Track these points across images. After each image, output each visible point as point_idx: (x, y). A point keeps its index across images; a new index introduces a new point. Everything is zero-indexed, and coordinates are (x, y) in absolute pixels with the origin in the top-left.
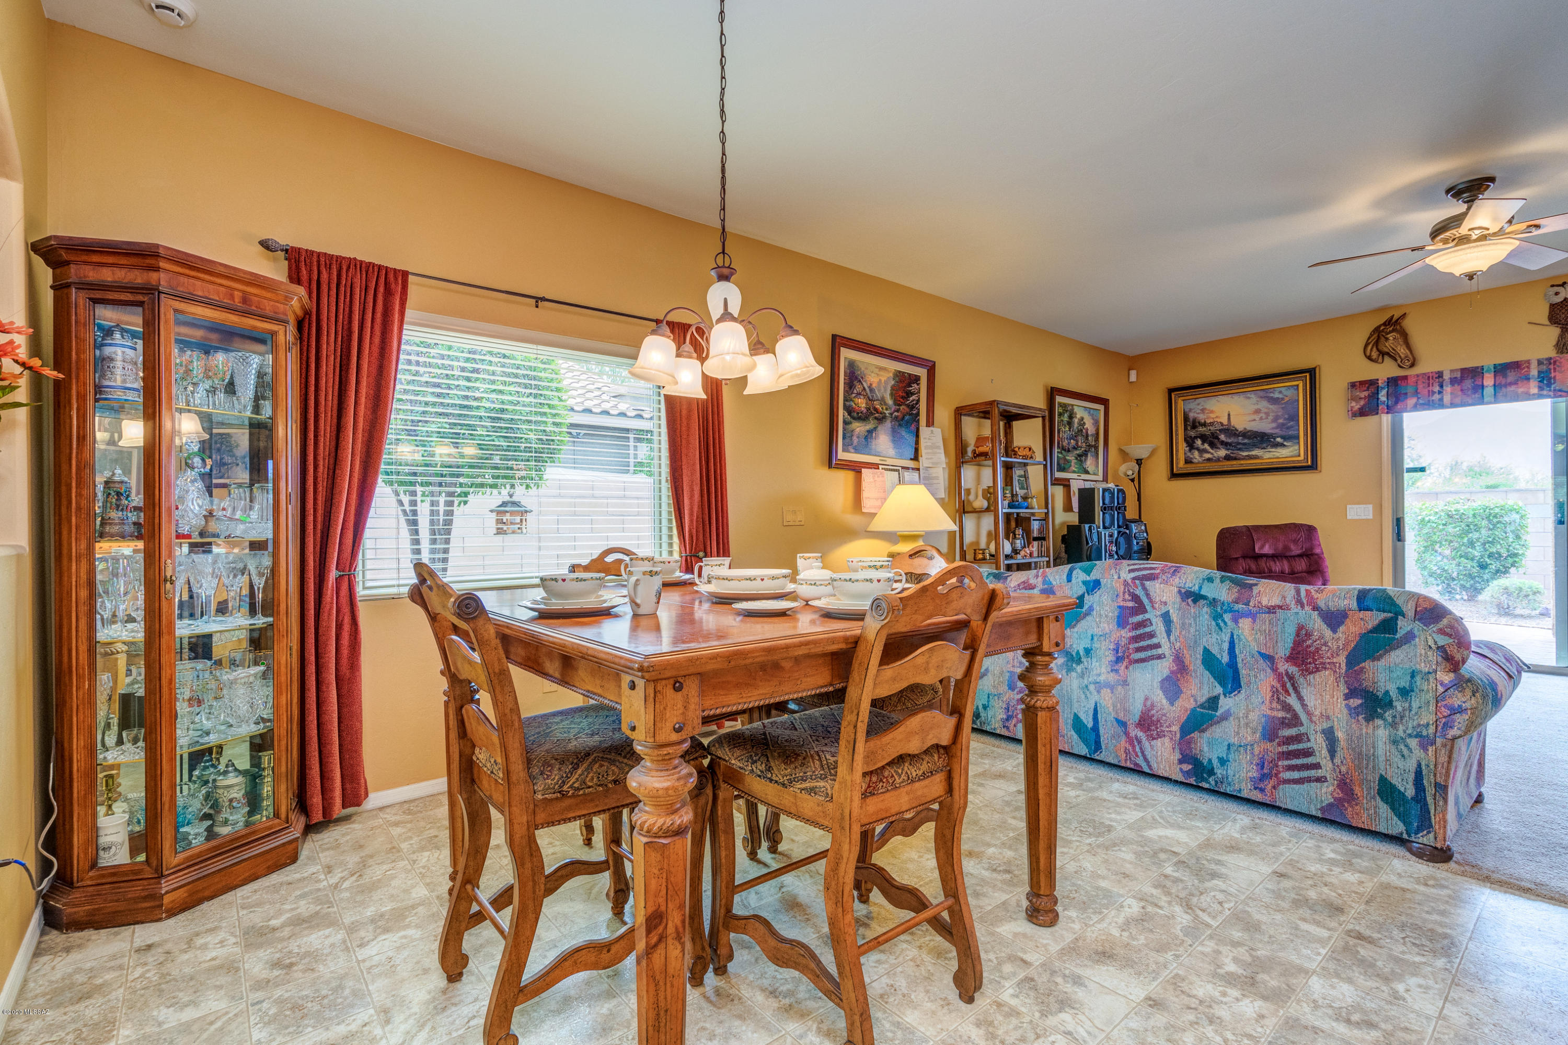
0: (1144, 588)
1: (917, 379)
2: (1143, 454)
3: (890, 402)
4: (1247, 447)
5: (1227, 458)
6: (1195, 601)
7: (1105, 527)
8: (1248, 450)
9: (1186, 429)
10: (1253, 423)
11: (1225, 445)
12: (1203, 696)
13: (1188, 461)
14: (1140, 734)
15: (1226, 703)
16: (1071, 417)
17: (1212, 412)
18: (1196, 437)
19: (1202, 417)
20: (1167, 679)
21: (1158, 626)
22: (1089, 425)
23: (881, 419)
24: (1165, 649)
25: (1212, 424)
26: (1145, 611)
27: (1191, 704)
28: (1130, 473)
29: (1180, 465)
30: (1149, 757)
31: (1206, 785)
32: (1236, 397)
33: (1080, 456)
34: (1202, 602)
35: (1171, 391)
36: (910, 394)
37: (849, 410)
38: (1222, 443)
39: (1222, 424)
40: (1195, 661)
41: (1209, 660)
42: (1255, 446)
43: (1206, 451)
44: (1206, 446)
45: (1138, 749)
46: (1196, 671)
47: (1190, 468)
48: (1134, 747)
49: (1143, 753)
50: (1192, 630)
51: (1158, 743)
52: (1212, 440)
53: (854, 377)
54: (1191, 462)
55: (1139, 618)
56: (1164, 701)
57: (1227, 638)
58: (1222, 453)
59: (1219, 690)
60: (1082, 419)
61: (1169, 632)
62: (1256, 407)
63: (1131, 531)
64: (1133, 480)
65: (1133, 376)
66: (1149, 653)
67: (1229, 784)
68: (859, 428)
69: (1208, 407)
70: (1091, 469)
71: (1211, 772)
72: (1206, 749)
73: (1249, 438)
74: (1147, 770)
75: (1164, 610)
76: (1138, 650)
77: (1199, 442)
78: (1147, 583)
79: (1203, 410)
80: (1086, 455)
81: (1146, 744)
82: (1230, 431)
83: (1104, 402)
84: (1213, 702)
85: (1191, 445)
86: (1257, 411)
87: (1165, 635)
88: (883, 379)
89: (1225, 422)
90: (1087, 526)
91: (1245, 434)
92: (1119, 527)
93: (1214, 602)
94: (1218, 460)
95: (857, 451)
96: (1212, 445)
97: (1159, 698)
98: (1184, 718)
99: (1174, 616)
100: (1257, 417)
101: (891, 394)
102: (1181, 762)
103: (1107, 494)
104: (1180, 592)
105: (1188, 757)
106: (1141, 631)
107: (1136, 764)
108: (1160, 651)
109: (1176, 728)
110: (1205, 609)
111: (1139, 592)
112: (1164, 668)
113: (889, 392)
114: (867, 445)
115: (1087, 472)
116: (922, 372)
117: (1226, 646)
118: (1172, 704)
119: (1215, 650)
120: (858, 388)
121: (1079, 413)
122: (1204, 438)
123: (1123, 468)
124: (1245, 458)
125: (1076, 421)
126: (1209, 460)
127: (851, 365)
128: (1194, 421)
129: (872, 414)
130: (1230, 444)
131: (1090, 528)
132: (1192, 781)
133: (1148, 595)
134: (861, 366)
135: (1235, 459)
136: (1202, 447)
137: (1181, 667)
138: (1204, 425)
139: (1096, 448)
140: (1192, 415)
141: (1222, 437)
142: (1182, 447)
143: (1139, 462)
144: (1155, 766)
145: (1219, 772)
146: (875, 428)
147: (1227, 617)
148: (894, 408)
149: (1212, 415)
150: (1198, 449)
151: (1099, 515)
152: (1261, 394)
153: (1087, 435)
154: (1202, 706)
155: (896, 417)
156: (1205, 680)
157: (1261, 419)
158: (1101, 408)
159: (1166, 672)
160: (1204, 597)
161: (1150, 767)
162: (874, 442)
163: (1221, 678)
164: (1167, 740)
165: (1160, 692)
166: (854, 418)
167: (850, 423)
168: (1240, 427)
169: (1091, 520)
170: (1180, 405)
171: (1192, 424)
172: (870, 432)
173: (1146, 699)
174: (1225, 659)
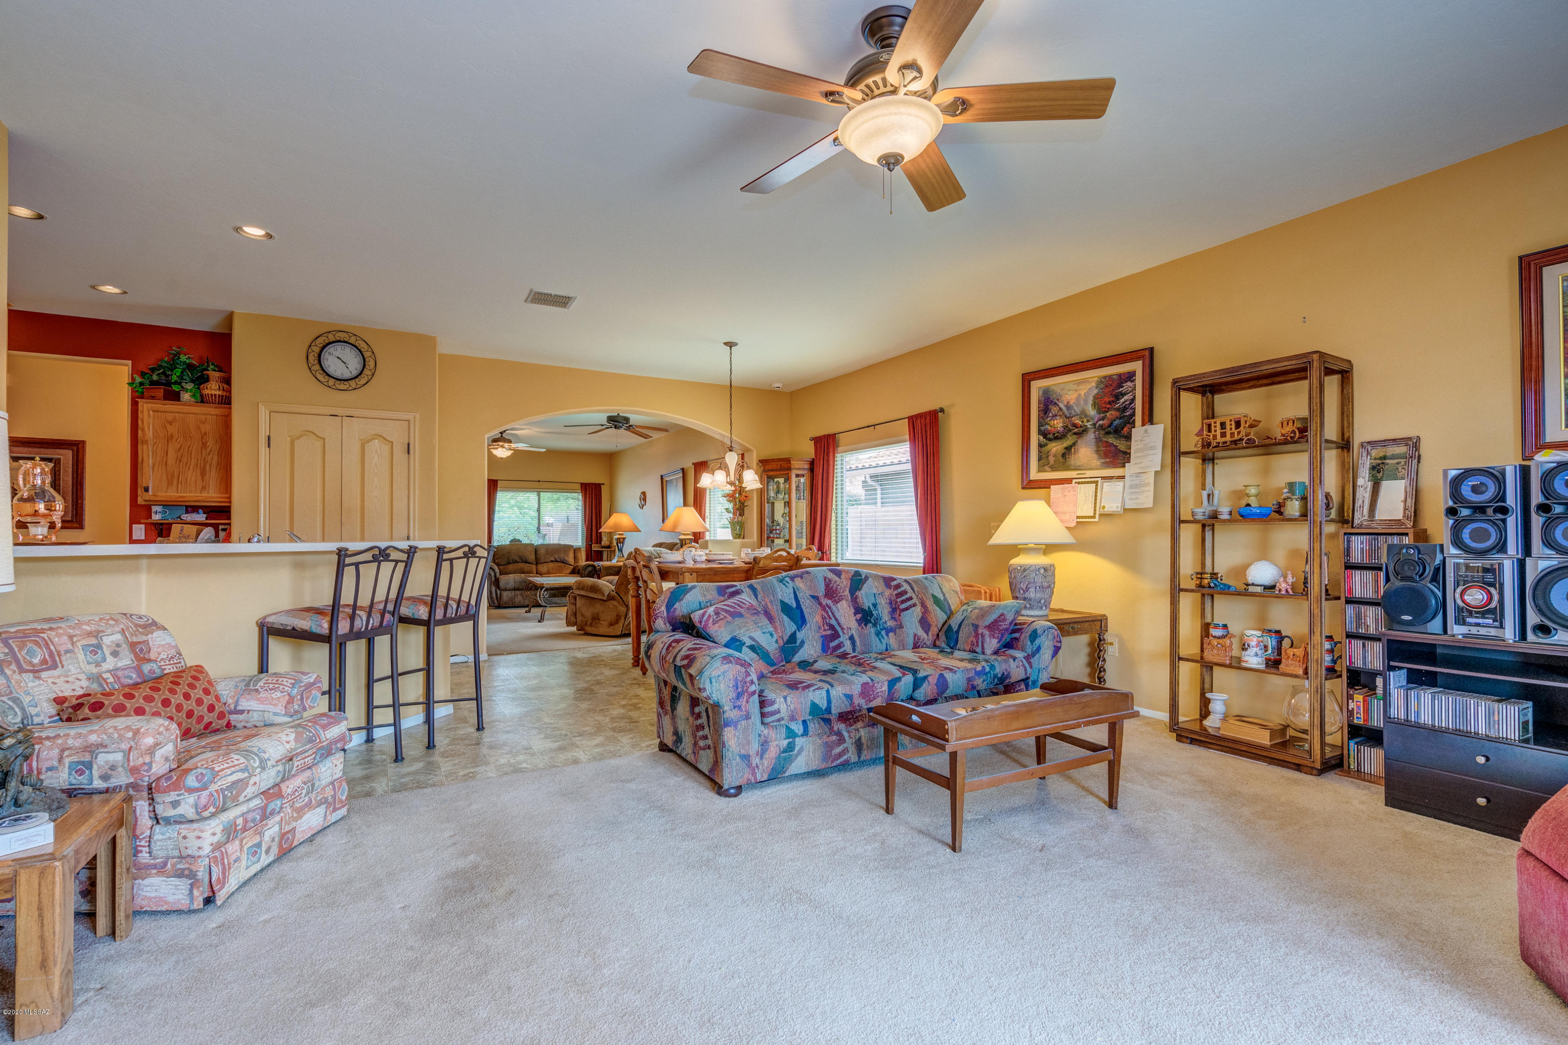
1: (1131, 376)
23: (1081, 432)
36: (1121, 396)
37: (1043, 433)
53: (1048, 403)
68: (1056, 448)
88: (1083, 393)
95: (1054, 469)
101: (1094, 405)
113: (1090, 402)
114: (1064, 463)
116: (1136, 366)
120: (1054, 410)
127: (1046, 392)
129: (1070, 430)
134: (1055, 388)
146: (1074, 444)
148: (1097, 417)
155: (1101, 426)
162: (1073, 457)
166: (1050, 440)
167: (1046, 445)
172: (1068, 449)
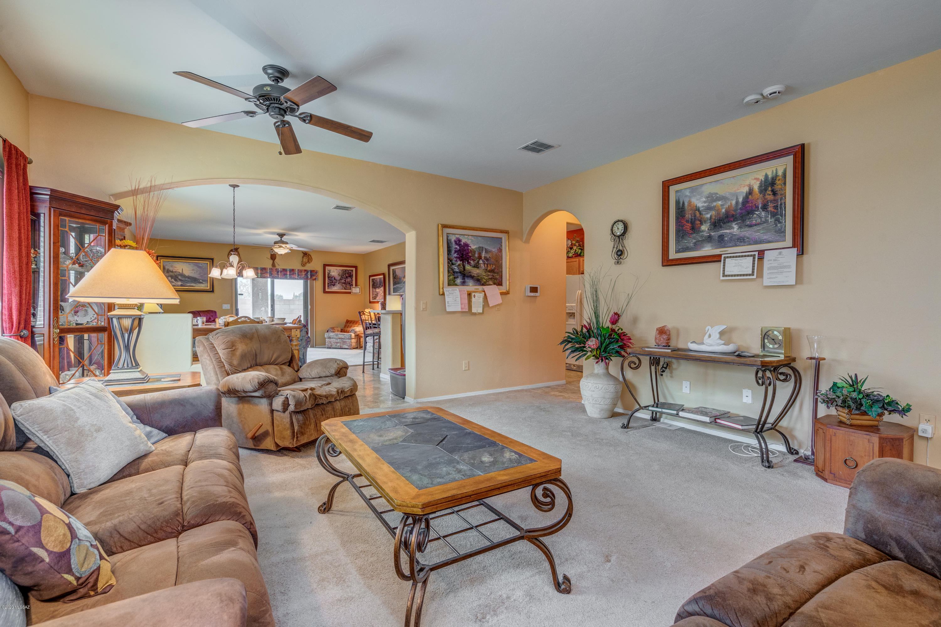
5: (182, 285)
8: (189, 283)
10: (191, 274)
17: (176, 267)
19: (171, 269)
25: (176, 272)
35: (158, 256)
38: (180, 280)
42: (192, 282)
43: (173, 282)
52: (175, 278)
58: (180, 283)
62: (193, 268)
69: (174, 265)
73: (190, 279)
79: (172, 266)
82: (182, 275)
86: (193, 270)
89: (181, 272)
91: (189, 277)
94: (178, 286)
96: (176, 280)
100: (193, 272)
122: (172, 277)
124: (188, 286)
128: (168, 270)
130: (183, 281)
135: (185, 286)
138: (172, 272)
140: (167, 267)
141: (180, 277)
149: (176, 269)
152: (195, 264)
157: (195, 273)
168: (187, 274)
170: (162, 262)
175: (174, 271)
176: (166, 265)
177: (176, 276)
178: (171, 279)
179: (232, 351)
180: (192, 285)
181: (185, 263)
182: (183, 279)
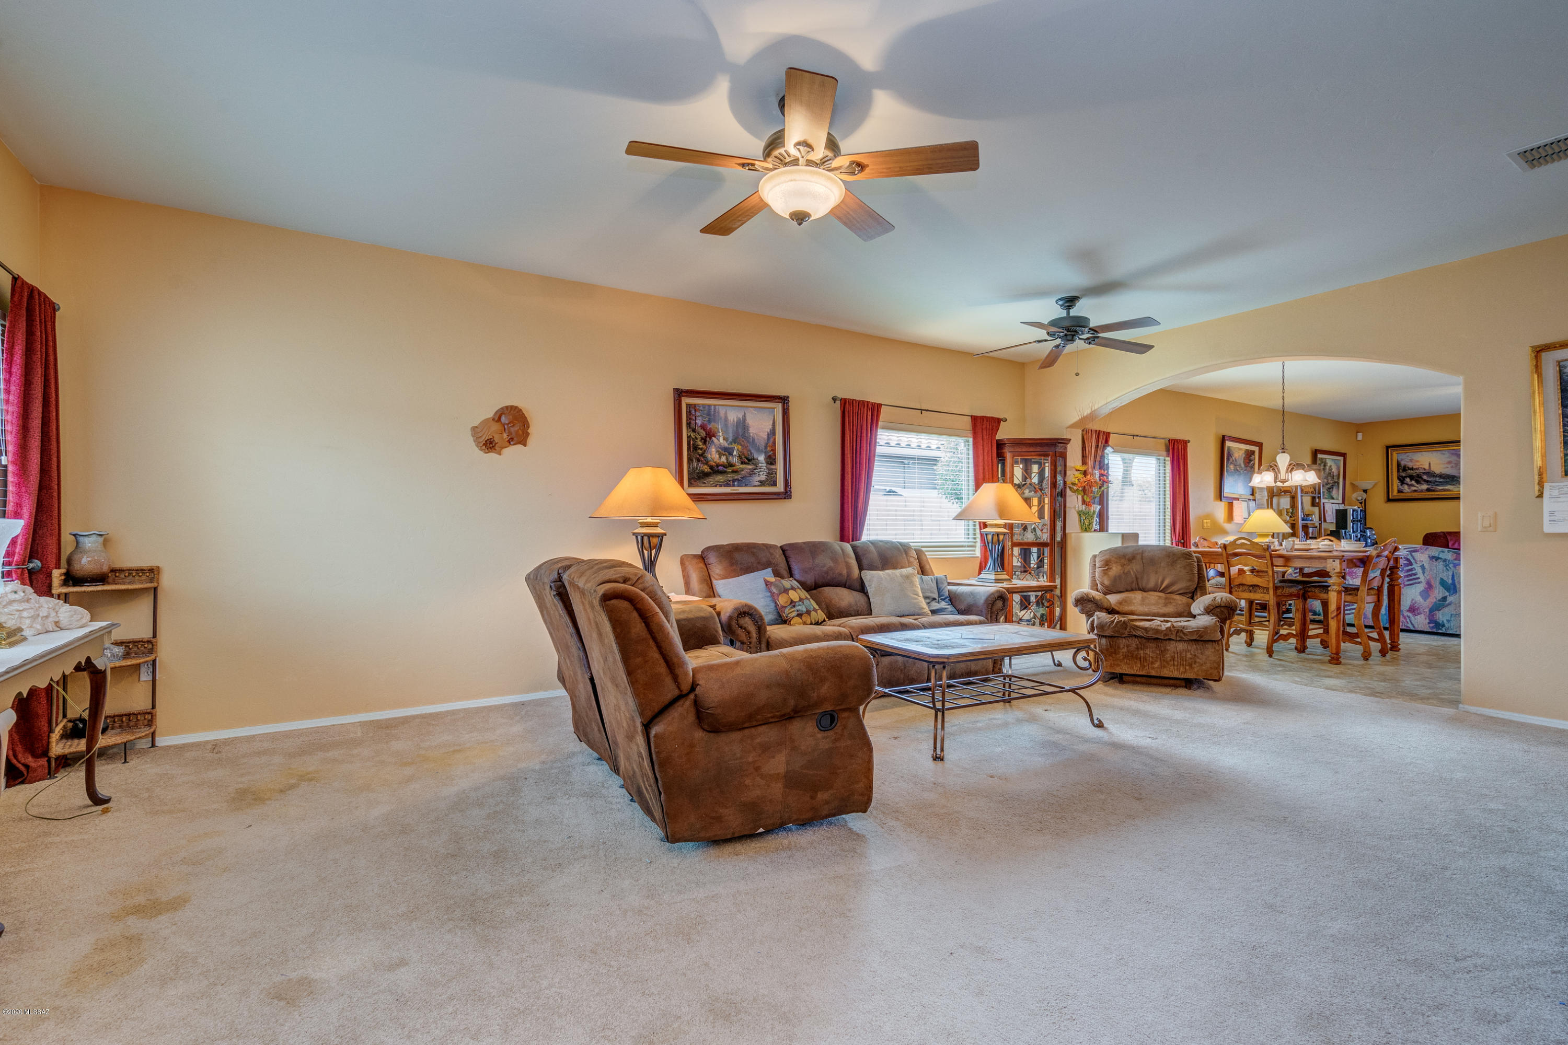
0: (1412, 556)
1: (1253, 453)
2: (1367, 486)
3: (1243, 466)
4: (1442, 484)
5: (1428, 490)
6: (1436, 560)
7: (1353, 532)
8: (1442, 485)
9: (1398, 471)
10: (1446, 470)
11: (1427, 482)
12: (1440, 596)
13: (1400, 491)
14: (1410, 614)
15: (1450, 599)
16: (1325, 466)
17: (1418, 461)
18: (1406, 477)
19: (1410, 465)
20: (1423, 591)
21: (1419, 570)
22: (1334, 470)
24: (1422, 579)
25: (1417, 469)
26: (1412, 565)
27: (1435, 600)
28: (1360, 498)
29: (1394, 493)
30: (1414, 623)
31: (1440, 631)
32: (1435, 454)
33: (1329, 488)
34: (1440, 560)
35: (1388, 448)
36: (1251, 461)
38: (1425, 481)
39: (1425, 469)
40: (1436, 584)
41: (1443, 583)
42: (1448, 483)
43: (1413, 486)
44: (1413, 482)
45: (1408, 620)
46: (1436, 587)
47: (1401, 496)
48: (1406, 619)
49: (1410, 621)
50: (1435, 571)
51: (1419, 617)
52: (1418, 479)
53: (1230, 455)
54: (1402, 492)
55: (1410, 567)
56: (1421, 600)
57: (1451, 574)
58: (1425, 487)
59: (1447, 594)
60: (1331, 466)
61: (1424, 573)
62: (1449, 460)
63: (1367, 534)
64: (1361, 503)
65: (1360, 436)
66: (1414, 581)
67: (1451, 629)
69: (1414, 458)
70: (1335, 496)
71: (1443, 626)
72: (1441, 617)
73: (1444, 478)
74: (1412, 628)
75: (1421, 564)
76: (1409, 580)
77: (1408, 480)
78: (1413, 554)
79: (1411, 460)
80: (1333, 488)
81: (1412, 618)
82: (1429, 473)
83: (1344, 455)
84: (1444, 599)
85: (1402, 480)
86: (1450, 462)
87: (1422, 574)
88: (1240, 454)
89: (1427, 468)
90: (1343, 531)
91: (1441, 476)
92: (1361, 531)
93: (1445, 560)
94: (1422, 491)
96: (1418, 482)
97: (1419, 599)
98: (1431, 606)
99: (1426, 566)
100: (1449, 466)
101: (1244, 462)
102: (1429, 623)
103: (1355, 513)
104: (1429, 557)
105: (1432, 620)
106: (1411, 573)
107: (1407, 627)
108: (1419, 580)
109: (1427, 610)
110: (1441, 563)
111: (1409, 557)
112: (1421, 587)
113: (1242, 461)
115: (1333, 498)
116: (1256, 449)
117: (1450, 577)
118: (1425, 601)
119: (1445, 579)
121: (1329, 463)
122: (1412, 477)
123: (1355, 495)
124: (1440, 491)
125: (1327, 468)
126: (1415, 491)
127: (1229, 448)
128: (1405, 467)
130: (1430, 482)
131: (1345, 532)
132: (1434, 630)
133: (1414, 558)
134: (1233, 449)
135: (1434, 491)
136: (1410, 483)
137: (1429, 586)
138: (1412, 469)
139: (1338, 483)
140: (1403, 463)
141: (1425, 477)
142: (1396, 483)
143: (1365, 491)
144: (1416, 626)
145: (1447, 625)
147: (1451, 566)
149: (1418, 464)
150: (1407, 484)
151: (1350, 525)
152: (1453, 452)
153: (1333, 476)
154: (1439, 601)
155: (1246, 471)
156: (1441, 590)
157: (1452, 467)
158: (1342, 458)
159: (1422, 589)
160: (1441, 558)
161: (1414, 627)
163: (1448, 589)
164: (1422, 616)
165: (1419, 597)
168: (1437, 471)
169: (1345, 528)
170: (1395, 456)
171: (1401, 468)
173: (1413, 600)
174: (1450, 581)
175: (1415, 467)
176: (1402, 460)
177: (1418, 475)
178: (1411, 480)
179: (1104, 570)
180: (1446, 488)
181: (1439, 453)
182: (1430, 480)
